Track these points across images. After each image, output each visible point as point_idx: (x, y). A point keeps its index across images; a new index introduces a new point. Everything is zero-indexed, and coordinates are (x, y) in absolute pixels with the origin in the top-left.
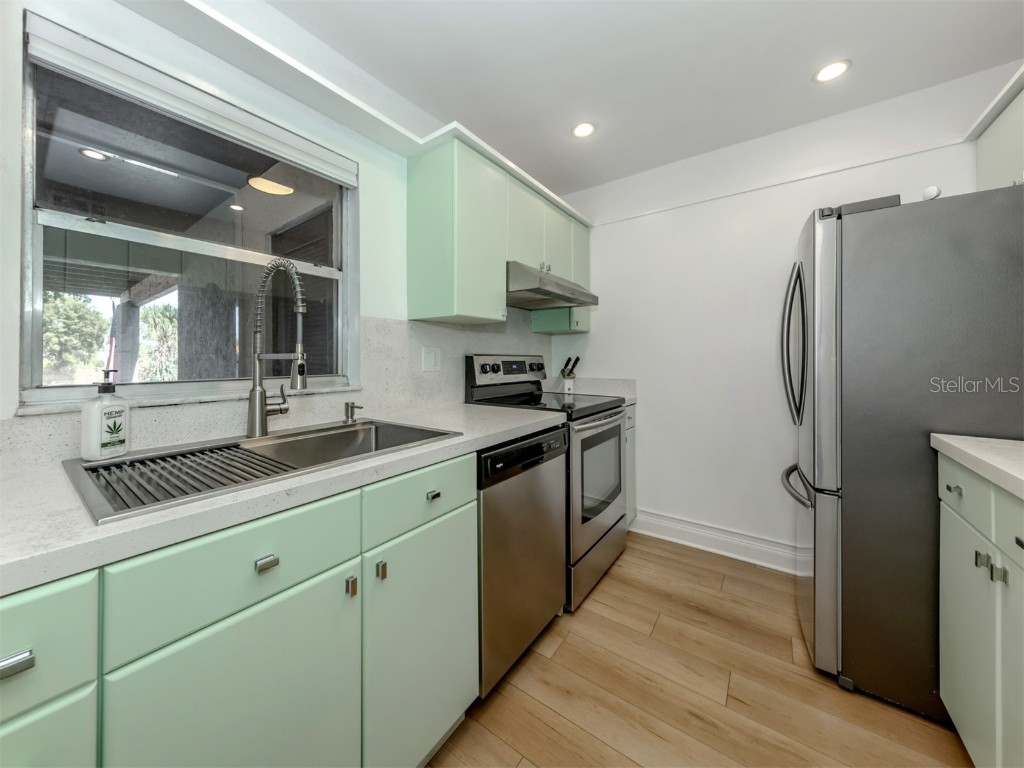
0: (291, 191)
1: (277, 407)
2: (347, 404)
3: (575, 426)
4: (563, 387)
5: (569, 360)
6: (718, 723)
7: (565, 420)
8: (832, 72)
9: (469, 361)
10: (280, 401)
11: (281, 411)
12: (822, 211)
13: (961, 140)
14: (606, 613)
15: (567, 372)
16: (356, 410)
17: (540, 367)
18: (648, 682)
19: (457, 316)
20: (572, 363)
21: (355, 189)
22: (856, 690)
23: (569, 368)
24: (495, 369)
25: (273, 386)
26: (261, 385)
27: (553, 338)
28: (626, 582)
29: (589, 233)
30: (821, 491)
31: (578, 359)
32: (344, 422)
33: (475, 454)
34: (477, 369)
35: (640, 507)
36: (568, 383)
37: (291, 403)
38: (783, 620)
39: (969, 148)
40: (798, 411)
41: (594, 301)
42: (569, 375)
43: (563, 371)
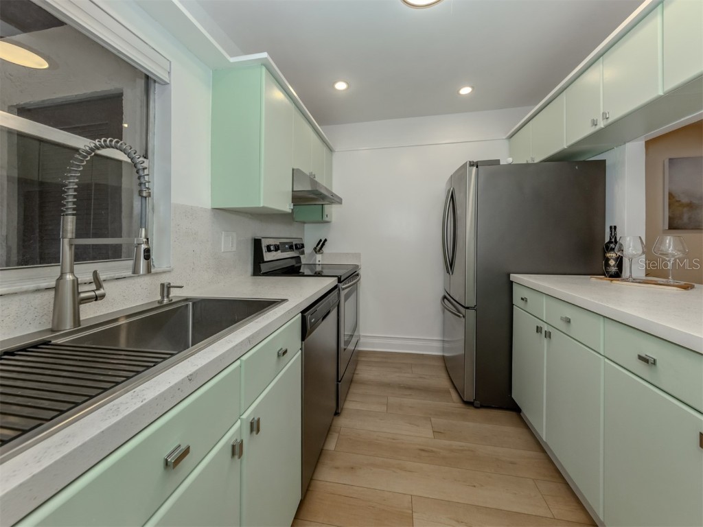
0: (46, 65)
1: (93, 294)
2: (163, 285)
3: (342, 286)
4: (315, 260)
5: (321, 240)
6: (434, 449)
7: (336, 283)
8: (466, 91)
9: (257, 243)
10: (93, 287)
11: (96, 298)
12: (470, 162)
13: (504, 138)
14: (358, 407)
15: (318, 248)
16: (172, 289)
17: (303, 246)
18: (394, 441)
19: (263, 207)
20: (321, 243)
21: (167, 84)
22: (482, 407)
23: (320, 246)
24: (277, 248)
25: (84, 271)
26: (72, 272)
27: (306, 225)
28: (363, 383)
29: (332, 155)
30: (468, 308)
31: (326, 240)
32: (159, 302)
33: (300, 314)
34: (264, 249)
35: (362, 334)
36: (319, 257)
37: (107, 288)
38: (442, 382)
39: (506, 142)
40: (451, 265)
41: (339, 201)
42: (319, 251)
43: (315, 249)
